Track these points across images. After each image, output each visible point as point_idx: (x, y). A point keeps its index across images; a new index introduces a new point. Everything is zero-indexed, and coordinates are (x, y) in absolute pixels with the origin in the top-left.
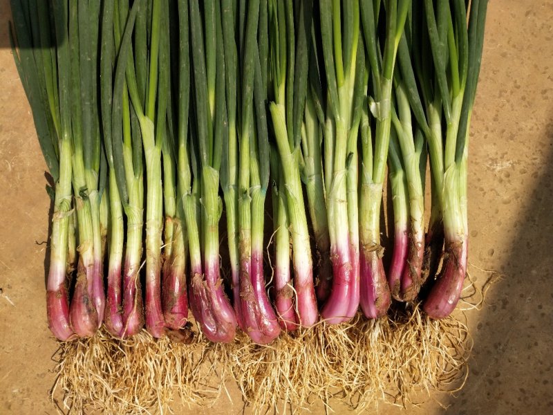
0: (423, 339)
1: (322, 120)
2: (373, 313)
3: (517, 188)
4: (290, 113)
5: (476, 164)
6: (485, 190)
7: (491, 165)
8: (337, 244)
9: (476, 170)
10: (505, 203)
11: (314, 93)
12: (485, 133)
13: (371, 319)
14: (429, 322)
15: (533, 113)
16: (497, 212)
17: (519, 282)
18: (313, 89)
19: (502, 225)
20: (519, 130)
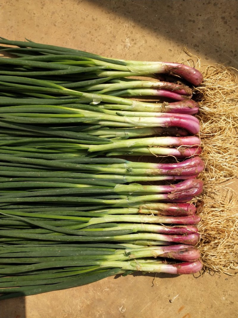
0: (212, 87)
1: (99, 126)
2: (196, 109)
3: (139, 36)
4: (94, 142)
5: (126, 55)
6: (139, 51)
7: (127, 48)
8: (160, 123)
9: (129, 55)
10: (146, 42)
11: (86, 129)
12: (111, 50)
13: (199, 111)
14: (204, 83)
15: (103, 26)
16: (150, 47)
17: (186, 38)
18: (84, 130)
19: (157, 45)
20: (111, 33)
